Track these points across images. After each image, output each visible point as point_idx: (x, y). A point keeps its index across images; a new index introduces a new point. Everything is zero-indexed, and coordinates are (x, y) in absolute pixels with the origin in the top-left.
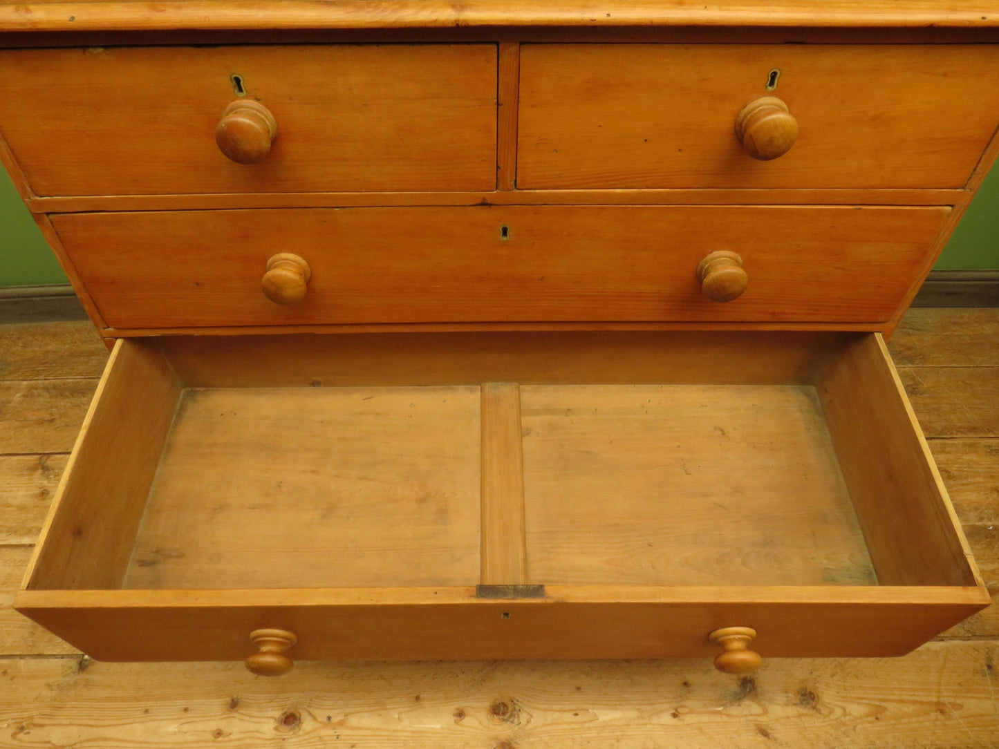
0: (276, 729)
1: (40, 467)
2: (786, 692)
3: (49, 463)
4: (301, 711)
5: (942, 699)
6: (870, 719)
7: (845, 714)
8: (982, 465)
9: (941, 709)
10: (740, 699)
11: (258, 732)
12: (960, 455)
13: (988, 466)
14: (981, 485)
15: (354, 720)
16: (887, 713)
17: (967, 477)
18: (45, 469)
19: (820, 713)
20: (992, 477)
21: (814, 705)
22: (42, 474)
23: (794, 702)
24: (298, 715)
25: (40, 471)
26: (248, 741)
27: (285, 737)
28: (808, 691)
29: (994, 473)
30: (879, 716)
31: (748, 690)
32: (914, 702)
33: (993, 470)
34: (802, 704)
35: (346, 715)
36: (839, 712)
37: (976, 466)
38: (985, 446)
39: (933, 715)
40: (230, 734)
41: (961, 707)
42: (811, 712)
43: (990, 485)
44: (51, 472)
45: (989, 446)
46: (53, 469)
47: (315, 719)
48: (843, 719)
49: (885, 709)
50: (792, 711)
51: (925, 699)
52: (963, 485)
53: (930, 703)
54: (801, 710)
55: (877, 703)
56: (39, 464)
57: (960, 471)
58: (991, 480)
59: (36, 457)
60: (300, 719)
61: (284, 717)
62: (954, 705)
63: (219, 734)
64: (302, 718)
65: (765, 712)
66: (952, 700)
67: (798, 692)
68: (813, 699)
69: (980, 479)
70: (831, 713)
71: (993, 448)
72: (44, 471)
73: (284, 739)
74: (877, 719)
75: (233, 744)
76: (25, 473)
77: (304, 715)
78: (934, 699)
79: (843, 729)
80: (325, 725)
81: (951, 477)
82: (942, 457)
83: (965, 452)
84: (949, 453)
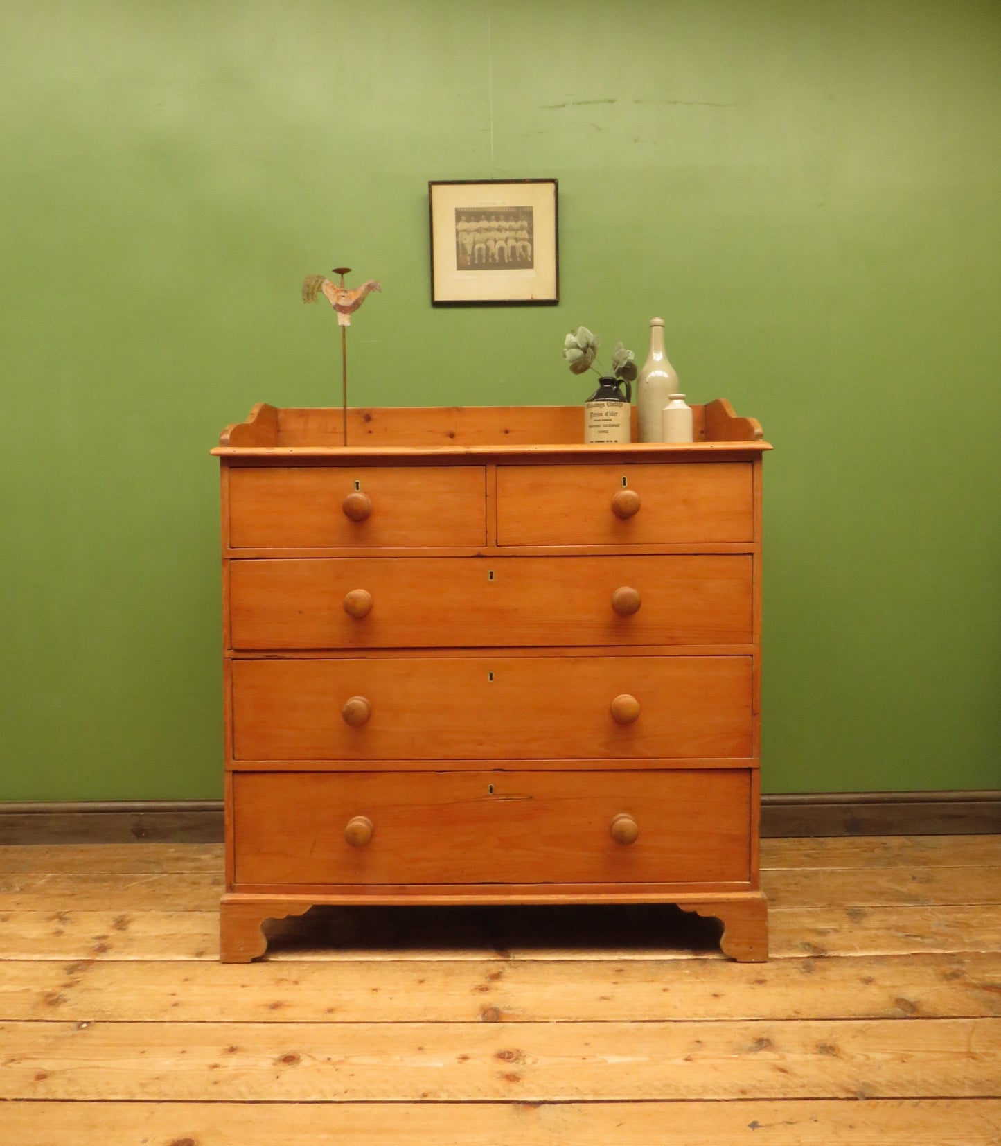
0: (274, 1064)
2: (804, 1046)
4: (300, 1054)
5: (972, 1051)
6: (896, 1062)
7: (868, 1058)
9: (972, 1056)
10: (756, 1051)
11: (255, 1066)
15: (354, 1060)
16: (914, 1058)
19: (842, 1058)
21: (835, 1054)
23: (815, 1052)
24: (297, 1057)
26: (245, 1071)
27: (282, 1069)
28: (828, 1045)
30: (905, 1060)
31: (764, 1045)
32: (941, 1052)
34: (821, 1053)
35: (346, 1057)
36: (862, 1058)
39: (964, 1060)
40: (226, 1066)
41: (994, 1055)
42: (832, 1057)
47: (314, 1059)
48: (866, 1062)
49: (912, 1056)
50: (810, 1057)
51: (955, 1050)
53: (961, 1053)
54: (821, 1056)
55: (902, 1052)
60: (299, 1059)
61: (283, 1058)
62: (986, 1054)
63: (215, 1066)
64: (301, 1059)
65: (783, 1058)
66: (983, 1051)
67: (817, 1046)
68: (834, 1050)
70: (853, 1058)
73: (282, 1070)
74: (903, 1062)
75: (228, 1072)
77: (303, 1057)
78: (964, 1050)
79: (867, 1068)
80: (323, 1062)
81: (968, 926)
82: (959, 915)
83: (984, 912)
84: (967, 913)
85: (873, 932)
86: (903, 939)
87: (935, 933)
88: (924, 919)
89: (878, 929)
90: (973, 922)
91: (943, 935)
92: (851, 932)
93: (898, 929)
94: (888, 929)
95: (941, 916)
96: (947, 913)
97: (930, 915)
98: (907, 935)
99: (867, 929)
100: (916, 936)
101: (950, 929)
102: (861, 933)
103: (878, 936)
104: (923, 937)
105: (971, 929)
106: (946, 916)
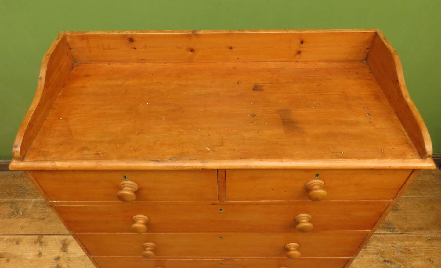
1: (39, 242)
3: (42, 240)
8: (424, 247)
12: (414, 242)
13: (427, 248)
14: (423, 257)
17: (417, 253)
18: (41, 242)
20: (428, 253)
22: (39, 245)
25: (39, 243)
29: (428, 251)
33: (429, 250)
37: (421, 248)
38: (425, 238)
43: (427, 257)
44: (43, 244)
45: (427, 238)
46: (44, 243)
52: (416, 257)
56: (39, 240)
57: (414, 250)
58: (427, 254)
59: (37, 237)
69: (423, 254)
71: (428, 239)
72: (40, 243)
76: (33, 244)
81: (411, 253)
82: (407, 243)
83: (417, 241)
84: (410, 241)
85: (371, 256)
86: (383, 264)
87: (396, 259)
88: (392, 246)
89: (373, 254)
90: (412, 249)
91: (399, 261)
92: (362, 256)
93: (381, 253)
94: (377, 254)
95: (399, 244)
96: (402, 241)
97: (395, 242)
98: (385, 261)
99: (368, 254)
100: (388, 261)
101: (403, 255)
102: (366, 257)
103: (373, 261)
104: (391, 263)
105: (411, 256)
106: (401, 243)
